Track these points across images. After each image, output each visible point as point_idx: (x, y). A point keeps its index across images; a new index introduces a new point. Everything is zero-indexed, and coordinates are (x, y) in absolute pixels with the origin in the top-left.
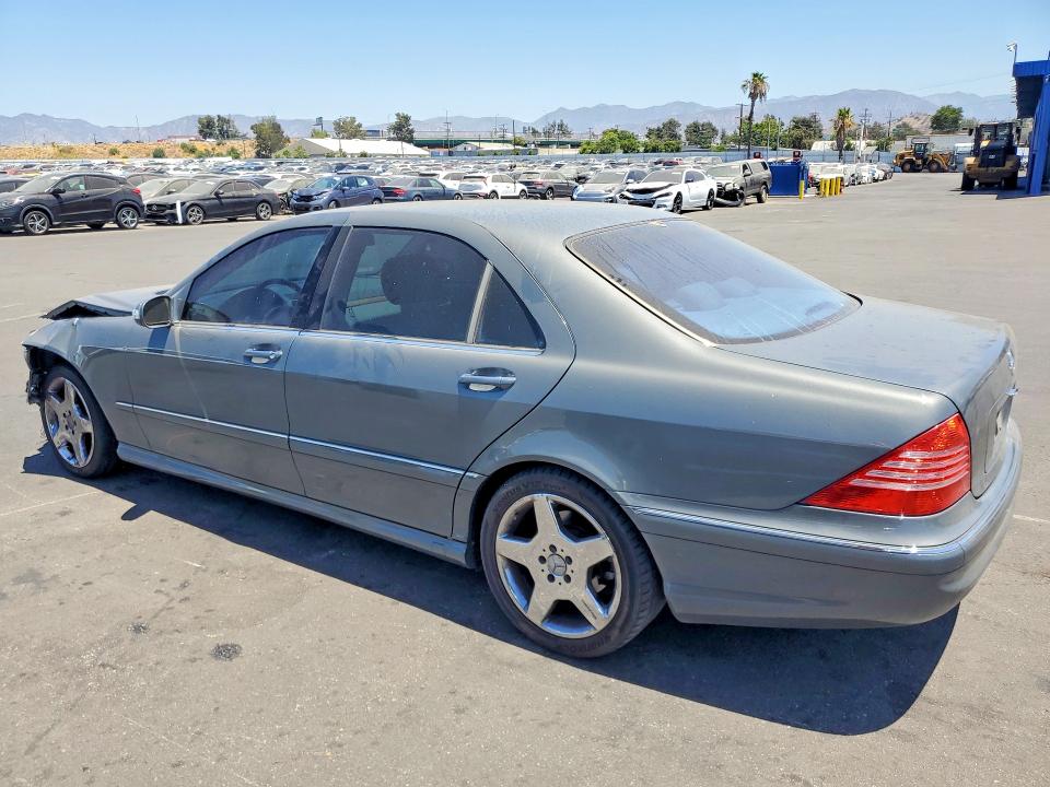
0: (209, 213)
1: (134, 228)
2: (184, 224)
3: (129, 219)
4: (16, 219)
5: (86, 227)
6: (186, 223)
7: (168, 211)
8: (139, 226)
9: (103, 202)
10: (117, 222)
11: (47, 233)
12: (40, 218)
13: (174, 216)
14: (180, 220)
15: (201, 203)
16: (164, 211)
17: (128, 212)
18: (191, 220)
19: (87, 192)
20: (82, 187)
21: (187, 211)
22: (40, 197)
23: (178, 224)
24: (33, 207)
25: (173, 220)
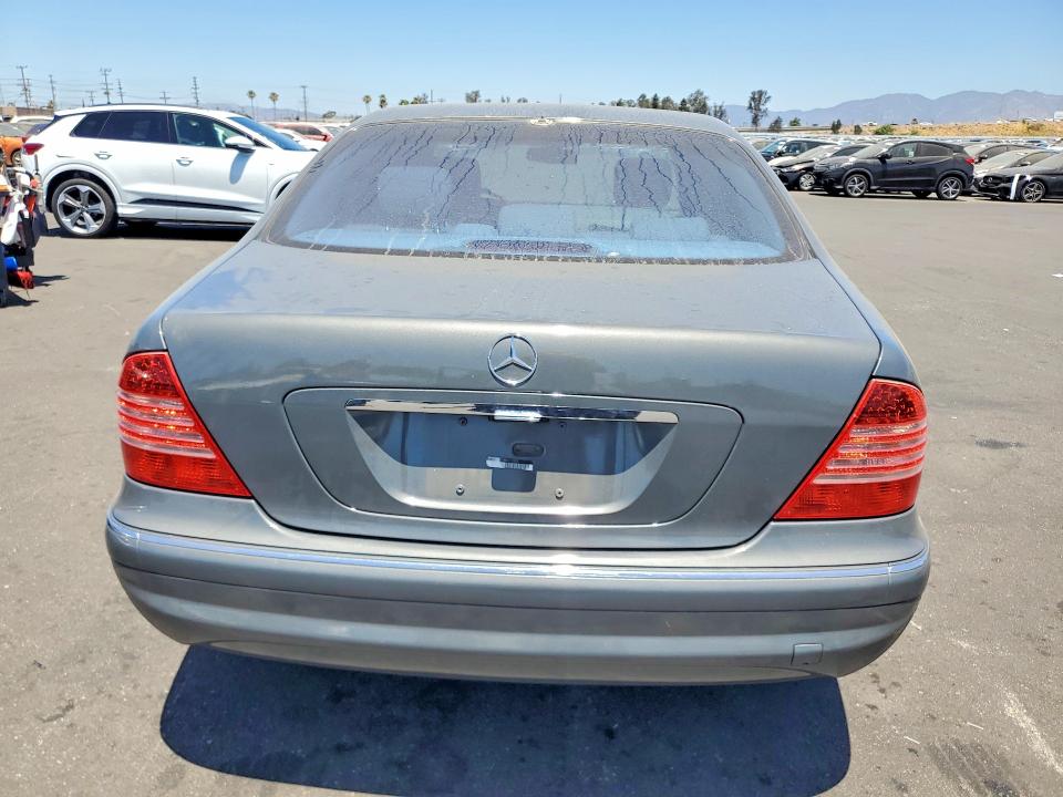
0: (1052, 190)
1: (954, 199)
2: (1015, 200)
3: (951, 189)
4: (838, 181)
5: (911, 194)
6: (1019, 199)
7: (1002, 185)
8: (959, 198)
9: (929, 170)
10: (937, 192)
11: (862, 196)
12: (861, 181)
13: (1008, 191)
14: (1012, 196)
15: (1044, 177)
16: (997, 184)
17: (952, 182)
18: (1026, 196)
19: (914, 159)
20: (912, 153)
21: (1024, 186)
22: (869, 161)
23: (1009, 200)
24: (859, 171)
25: (1003, 195)
